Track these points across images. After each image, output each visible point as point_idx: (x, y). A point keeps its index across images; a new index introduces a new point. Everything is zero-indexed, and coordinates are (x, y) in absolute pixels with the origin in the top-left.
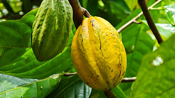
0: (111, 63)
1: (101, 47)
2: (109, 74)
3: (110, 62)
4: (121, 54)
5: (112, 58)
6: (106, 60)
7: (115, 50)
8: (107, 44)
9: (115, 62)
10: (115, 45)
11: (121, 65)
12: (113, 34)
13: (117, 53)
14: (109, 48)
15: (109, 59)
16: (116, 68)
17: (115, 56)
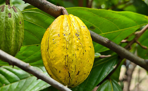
0: (57, 65)
1: (48, 48)
2: (57, 74)
3: (56, 63)
4: (68, 55)
5: (59, 60)
6: (52, 62)
7: (62, 51)
8: (54, 45)
9: (61, 63)
10: (63, 46)
11: (67, 66)
12: (64, 34)
13: (63, 54)
14: (55, 50)
15: (54, 61)
16: (63, 69)
17: (62, 57)
